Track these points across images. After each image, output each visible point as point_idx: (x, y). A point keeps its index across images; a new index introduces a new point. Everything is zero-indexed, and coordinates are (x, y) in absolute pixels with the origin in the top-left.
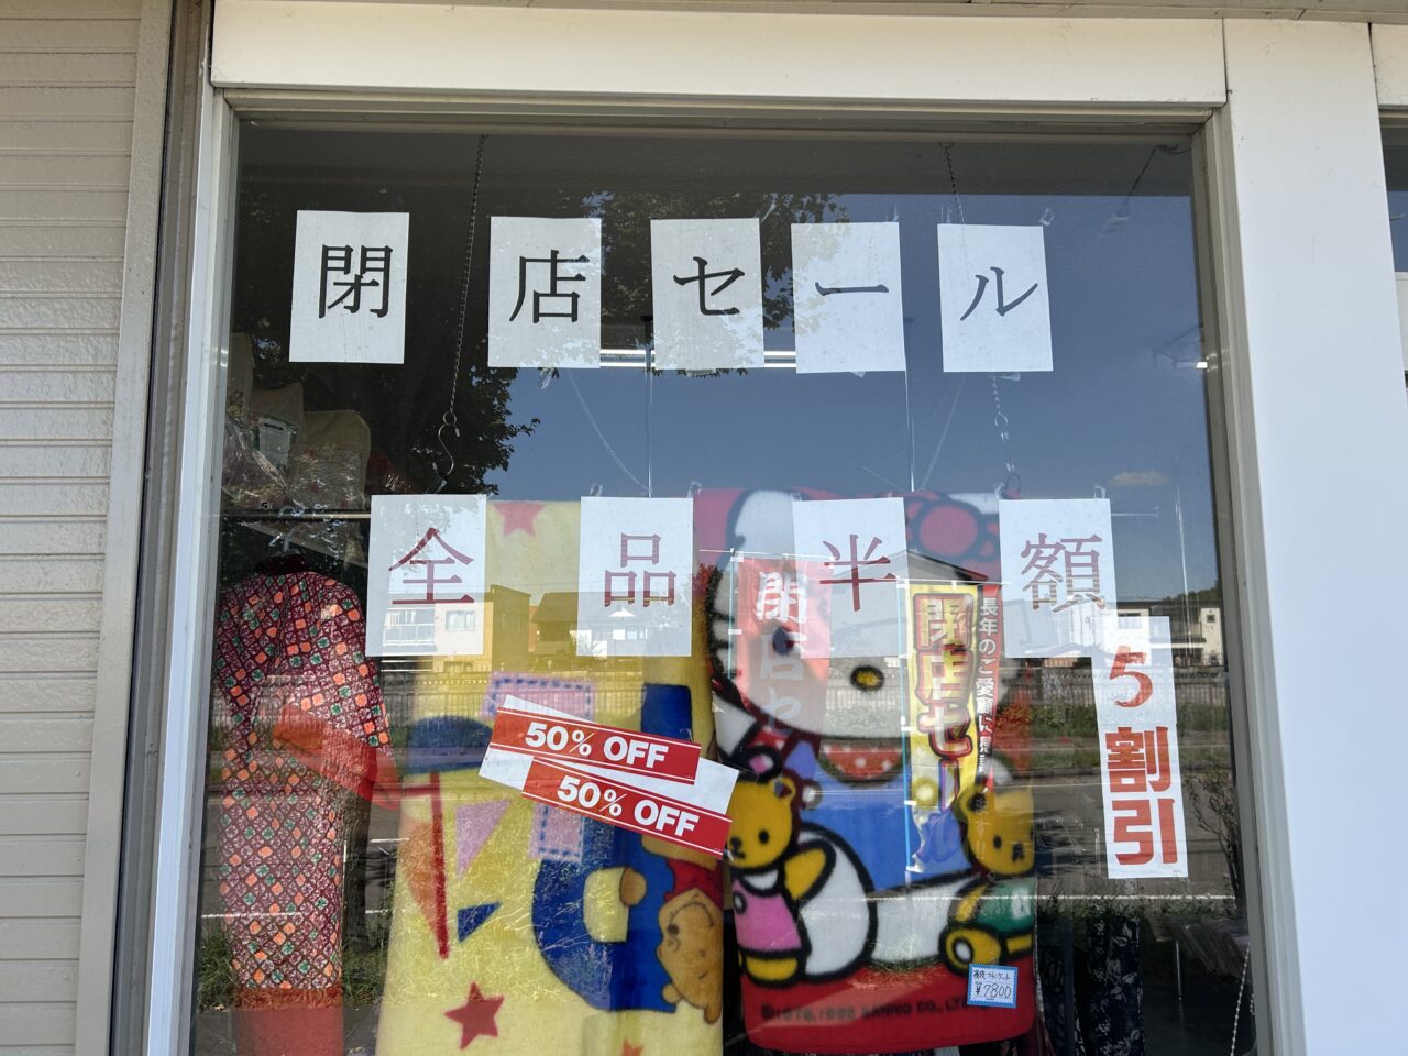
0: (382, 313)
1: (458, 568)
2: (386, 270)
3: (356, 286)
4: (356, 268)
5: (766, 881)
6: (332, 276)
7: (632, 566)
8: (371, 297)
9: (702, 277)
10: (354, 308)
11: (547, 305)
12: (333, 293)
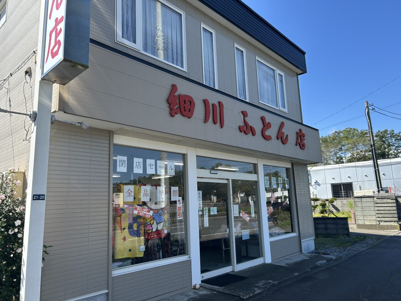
0: (125, 167)
1: (131, 193)
2: (125, 162)
3: (122, 164)
4: (122, 162)
5: (149, 223)
6: (121, 163)
7: (145, 193)
8: (124, 165)
9: (150, 165)
10: (122, 166)
11: (138, 167)
12: (121, 165)
